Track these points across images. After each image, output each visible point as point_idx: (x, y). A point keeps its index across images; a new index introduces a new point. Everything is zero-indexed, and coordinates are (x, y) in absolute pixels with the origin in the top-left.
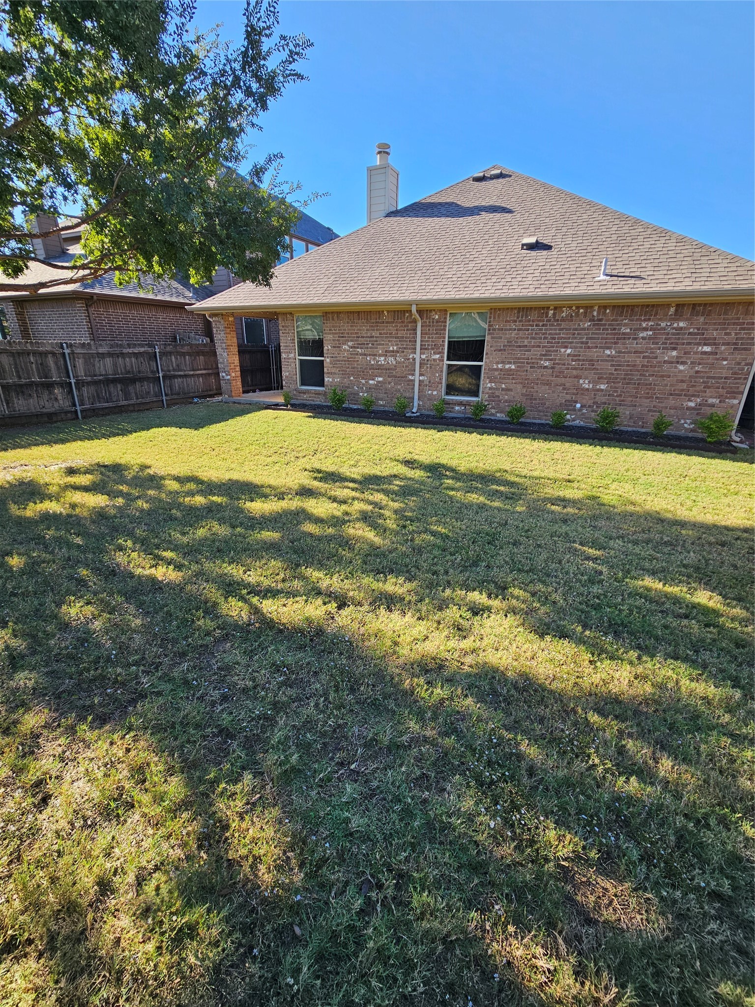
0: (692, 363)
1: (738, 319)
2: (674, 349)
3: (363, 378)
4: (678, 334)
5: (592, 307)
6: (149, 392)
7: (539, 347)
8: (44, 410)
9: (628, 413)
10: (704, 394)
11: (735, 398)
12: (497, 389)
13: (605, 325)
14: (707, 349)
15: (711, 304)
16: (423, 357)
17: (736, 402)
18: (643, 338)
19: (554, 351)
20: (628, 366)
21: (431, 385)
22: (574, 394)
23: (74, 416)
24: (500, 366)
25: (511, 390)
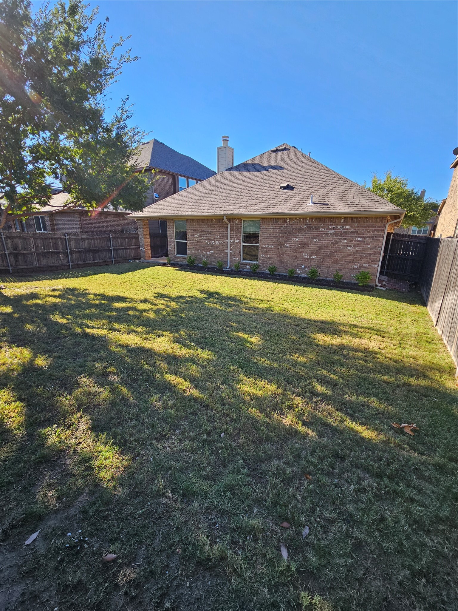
0: (354, 246)
1: (373, 225)
2: (345, 239)
3: (204, 251)
4: (346, 232)
5: (306, 218)
6: (106, 257)
7: (283, 237)
8: (55, 265)
9: (326, 271)
10: (361, 262)
11: (375, 264)
12: (265, 257)
13: (313, 227)
14: (360, 239)
15: (360, 218)
16: (232, 241)
17: (376, 266)
18: (330, 234)
19: (291, 239)
20: (325, 247)
21: (236, 255)
22: (301, 261)
23: (68, 268)
24: (266, 246)
25: (272, 258)
